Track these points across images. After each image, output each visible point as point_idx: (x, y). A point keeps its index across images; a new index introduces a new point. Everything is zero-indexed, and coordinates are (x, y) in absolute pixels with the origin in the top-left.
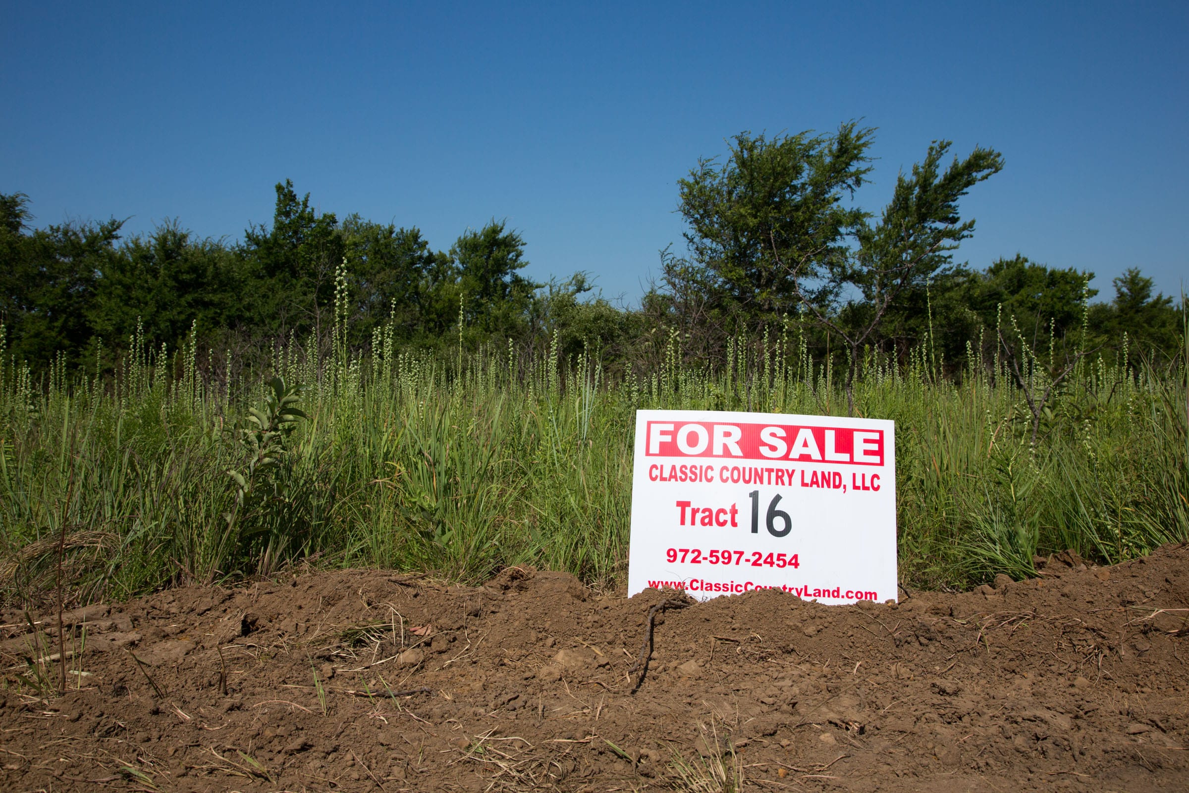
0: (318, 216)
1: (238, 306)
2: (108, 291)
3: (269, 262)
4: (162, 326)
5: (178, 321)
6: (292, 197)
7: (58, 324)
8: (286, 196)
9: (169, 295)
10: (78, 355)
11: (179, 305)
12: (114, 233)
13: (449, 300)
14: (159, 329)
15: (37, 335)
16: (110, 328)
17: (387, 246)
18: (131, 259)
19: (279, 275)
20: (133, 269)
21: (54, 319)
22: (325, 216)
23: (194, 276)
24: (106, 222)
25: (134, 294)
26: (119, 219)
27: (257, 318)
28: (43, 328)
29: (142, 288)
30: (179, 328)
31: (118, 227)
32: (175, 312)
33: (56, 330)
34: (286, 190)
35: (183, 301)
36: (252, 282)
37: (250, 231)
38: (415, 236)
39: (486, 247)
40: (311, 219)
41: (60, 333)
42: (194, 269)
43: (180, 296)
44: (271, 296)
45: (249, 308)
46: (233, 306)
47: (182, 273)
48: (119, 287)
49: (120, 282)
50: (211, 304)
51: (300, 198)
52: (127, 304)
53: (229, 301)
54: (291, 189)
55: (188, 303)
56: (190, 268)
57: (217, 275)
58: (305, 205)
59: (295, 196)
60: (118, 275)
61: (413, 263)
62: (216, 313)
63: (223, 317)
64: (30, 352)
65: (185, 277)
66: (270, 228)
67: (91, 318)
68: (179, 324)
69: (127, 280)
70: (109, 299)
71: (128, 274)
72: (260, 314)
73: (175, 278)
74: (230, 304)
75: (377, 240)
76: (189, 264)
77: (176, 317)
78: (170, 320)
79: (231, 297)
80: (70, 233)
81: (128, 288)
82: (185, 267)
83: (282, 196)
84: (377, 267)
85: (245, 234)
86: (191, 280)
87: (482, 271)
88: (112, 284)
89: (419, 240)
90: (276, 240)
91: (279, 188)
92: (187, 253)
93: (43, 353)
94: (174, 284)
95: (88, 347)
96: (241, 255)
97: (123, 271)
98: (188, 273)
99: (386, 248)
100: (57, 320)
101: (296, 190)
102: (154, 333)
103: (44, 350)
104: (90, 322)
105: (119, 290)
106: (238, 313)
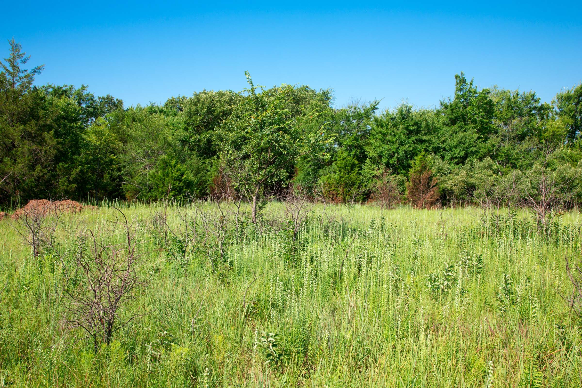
0: (479, 90)
1: (438, 142)
2: (375, 137)
3: (453, 117)
4: (401, 154)
5: (408, 151)
6: (464, 81)
7: (352, 153)
8: (461, 81)
9: (403, 137)
10: (361, 169)
11: (409, 143)
12: (376, 106)
13: (553, 131)
14: (399, 155)
15: (344, 159)
16: (376, 155)
17: (515, 102)
18: (385, 120)
19: (458, 124)
20: (387, 125)
21: (351, 151)
22: (483, 90)
23: (416, 127)
24: (373, 102)
25: (388, 138)
26: (378, 100)
27: (447, 148)
28: (346, 155)
29: (391, 134)
30: (409, 154)
31: (378, 104)
32: (407, 146)
33: (352, 156)
34: (461, 77)
35: (410, 140)
36: (445, 128)
37: (442, 101)
38: (533, 96)
39: (576, 98)
40: (475, 92)
41: (353, 157)
42: (416, 124)
43: (409, 138)
44: (455, 136)
45: (443, 142)
46: (436, 142)
47: (410, 126)
48: (380, 134)
49: (381, 132)
50: (425, 141)
51: (468, 81)
52: (384, 143)
53: (434, 140)
54: (463, 77)
55: (413, 141)
56: (414, 123)
57: (427, 126)
58: (471, 84)
59: (465, 80)
60: (380, 129)
61: (531, 111)
62: (427, 146)
63: (431, 148)
64: (341, 167)
65: (412, 128)
66: (453, 99)
67: (367, 150)
68: (409, 153)
69: (384, 131)
70: (376, 141)
71: (385, 128)
72: (449, 145)
73: (407, 129)
74: (434, 141)
75: (509, 100)
76: (413, 121)
77: (408, 149)
78: (404, 151)
79: (434, 137)
80: (357, 108)
81: (384, 135)
82: (411, 123)
83: (458, 80)
84: (510, 114)
85: (440, 103)
86: (414, 129)
87: (573, 112)
88: (377, 133)
89: (535, 98)
90: (456, 105)
91: (457, 77)
92: (412, 116)
93: (347, 167)
94: (406, 132)
95: (366, 164)
96: (438, 113)
97: (382, 126)
98: (413, 126)
99: (515, 104)
100: (352, 151)
101: (466, 77)
102: (397, 157)
103: (347, 166)
104: (367, 152)
105: (380, 136)
106: (438, 145)
